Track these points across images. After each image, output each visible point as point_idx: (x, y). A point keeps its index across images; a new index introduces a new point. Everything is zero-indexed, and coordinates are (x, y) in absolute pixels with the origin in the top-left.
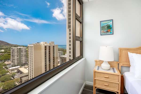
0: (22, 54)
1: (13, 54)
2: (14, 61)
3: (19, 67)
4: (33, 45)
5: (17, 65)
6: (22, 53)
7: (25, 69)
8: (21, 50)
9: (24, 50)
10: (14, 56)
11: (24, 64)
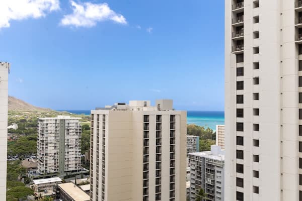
0: (68, 140)
1: (45, 139)
2: (46, 161)
3: (58, 179)
4: (106, 112)
5: (55, 175)
6: (67, 137)
7: (77, 188)
8: (67, 125)
9: (73, 127)
10: (47, 144)
11: (73, 171)
